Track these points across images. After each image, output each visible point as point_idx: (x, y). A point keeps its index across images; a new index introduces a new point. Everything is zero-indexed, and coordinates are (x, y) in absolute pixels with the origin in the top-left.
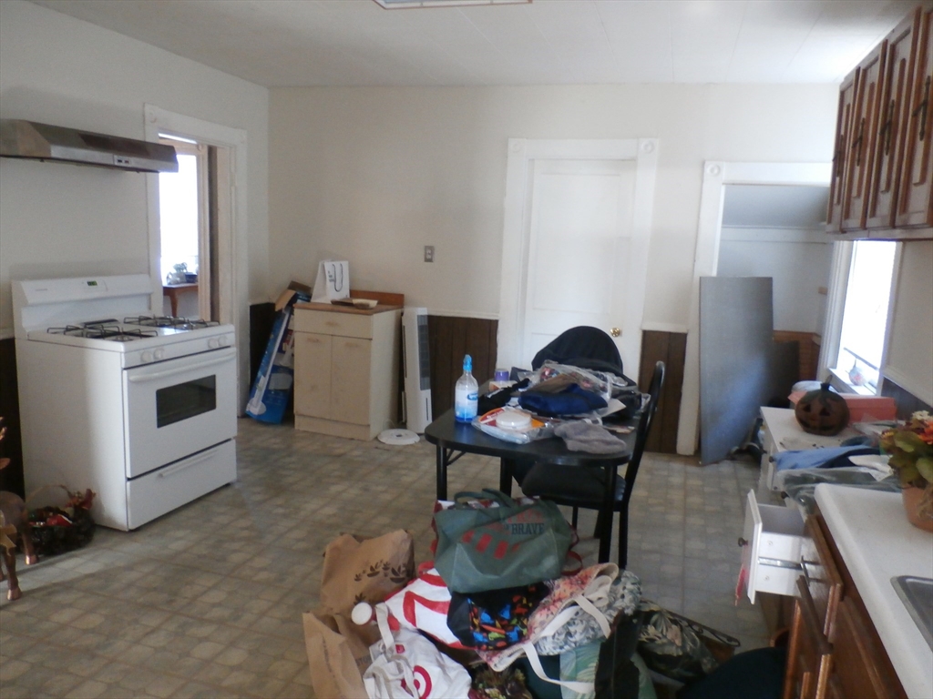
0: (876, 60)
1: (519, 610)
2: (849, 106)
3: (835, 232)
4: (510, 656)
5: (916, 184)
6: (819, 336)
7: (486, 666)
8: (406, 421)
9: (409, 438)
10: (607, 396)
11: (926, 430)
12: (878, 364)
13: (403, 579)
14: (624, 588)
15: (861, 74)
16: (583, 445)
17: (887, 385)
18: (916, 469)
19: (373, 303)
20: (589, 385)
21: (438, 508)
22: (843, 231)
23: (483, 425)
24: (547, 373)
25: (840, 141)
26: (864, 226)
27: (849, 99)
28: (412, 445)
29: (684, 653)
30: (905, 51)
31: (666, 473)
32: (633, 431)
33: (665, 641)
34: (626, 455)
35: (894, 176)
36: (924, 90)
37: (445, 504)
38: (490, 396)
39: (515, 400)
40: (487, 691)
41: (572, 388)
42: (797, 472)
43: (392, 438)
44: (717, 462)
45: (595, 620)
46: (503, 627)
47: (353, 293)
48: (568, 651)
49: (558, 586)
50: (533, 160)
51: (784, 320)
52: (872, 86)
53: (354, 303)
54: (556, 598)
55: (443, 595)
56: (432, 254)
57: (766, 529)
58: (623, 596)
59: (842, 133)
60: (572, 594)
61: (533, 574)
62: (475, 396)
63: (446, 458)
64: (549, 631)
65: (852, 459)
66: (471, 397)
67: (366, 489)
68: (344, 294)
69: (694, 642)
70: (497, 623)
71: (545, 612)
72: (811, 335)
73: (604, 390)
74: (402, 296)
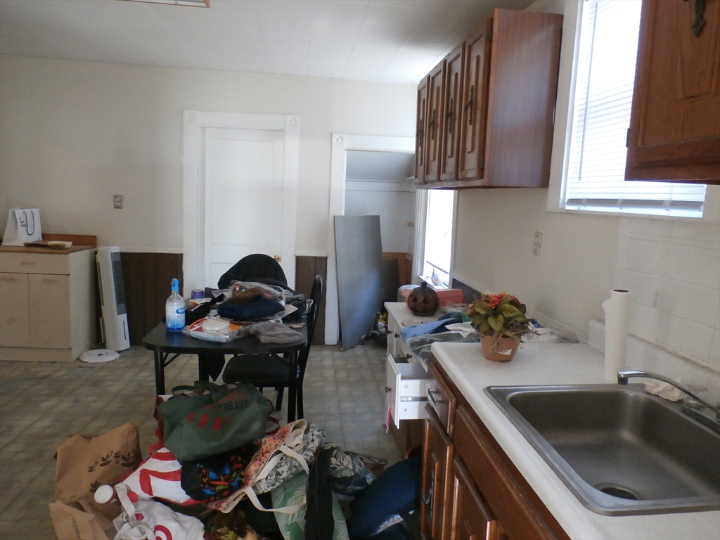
0: (439, 72)
1: (236, 466)
2: (424, 100)
3: (420, 184)
4: (234, 500)
5: (469, 153)
6: (411, 256)
7: (216, 512)
8: (105, 342)
9: (109, 356)
10: (283, 303)
11: (490, 301)
12: (448, 270)
13: (132, 463)
14: (313, 435)
15: (430, 79)
16: (272, 338)
17: (455, 283)
18: (488, 324)
19: (68, 244)
20: (270, 296)
21: (159, 401)
22: (426, 183)
23: (192, 331)
24: (237, 289)
25: (420, 123)
26: (439, 179)
27: (424, 96)
28: (113, 361)
29: (355, 474)
30: (457, 67)
31: (319, 359)
32: (304, 326)
33: (342, 467)
34: (303, 342)
35: (455, 148)
36: (470, 93)
37: (165, 397)
38: (193, 310)
39: (214, 312)
40: (219, 530)
41: (257, 297)
42: (417, 339)
43: (93, 357)
44: (352, 347)
45: (296, 460)
46: (226, 480)
47: (45, 236)
48: (278, 487)
49: (265, 443)
50: (204, 128)
51: (389, 245)
52: (438, 88)
53: (47, 244)
54: (264, 451)
55: (174, 466)
56: (121, 201)
57: (403, 378)
58: (313, 441)
59: (421, 118)
60: (276, 446)
61: (246, 437)
62: (183, 310)
63: (163, 360)
64: (263, 475)
65: (447, 327)
66: (179, 311)
67: (77, 401)
68: (37, 237)
69: (360, 465)
70: (222, 478)
71: (258, 462)
72: (405, 254)
73: (281, 298)
74: (94, 237)
